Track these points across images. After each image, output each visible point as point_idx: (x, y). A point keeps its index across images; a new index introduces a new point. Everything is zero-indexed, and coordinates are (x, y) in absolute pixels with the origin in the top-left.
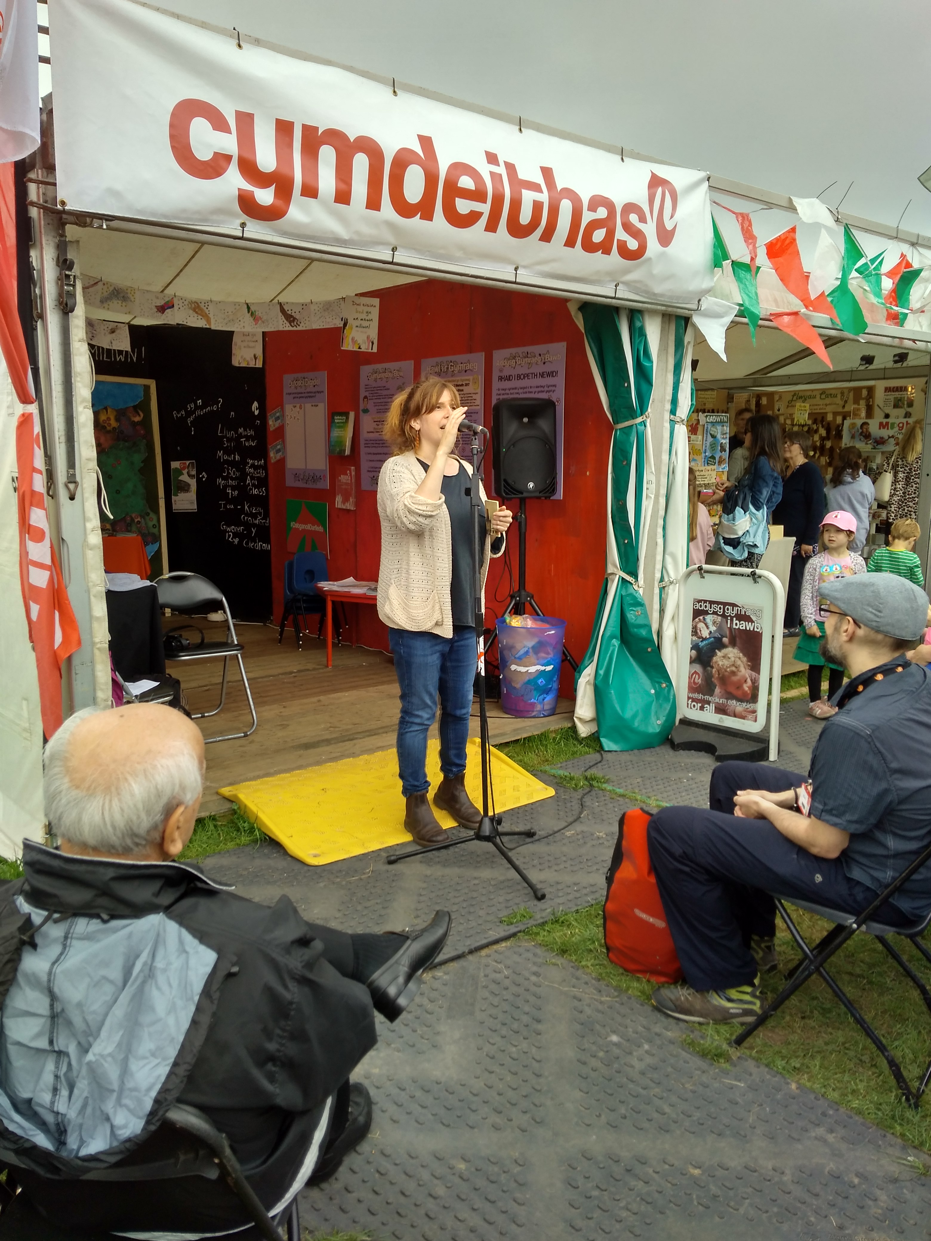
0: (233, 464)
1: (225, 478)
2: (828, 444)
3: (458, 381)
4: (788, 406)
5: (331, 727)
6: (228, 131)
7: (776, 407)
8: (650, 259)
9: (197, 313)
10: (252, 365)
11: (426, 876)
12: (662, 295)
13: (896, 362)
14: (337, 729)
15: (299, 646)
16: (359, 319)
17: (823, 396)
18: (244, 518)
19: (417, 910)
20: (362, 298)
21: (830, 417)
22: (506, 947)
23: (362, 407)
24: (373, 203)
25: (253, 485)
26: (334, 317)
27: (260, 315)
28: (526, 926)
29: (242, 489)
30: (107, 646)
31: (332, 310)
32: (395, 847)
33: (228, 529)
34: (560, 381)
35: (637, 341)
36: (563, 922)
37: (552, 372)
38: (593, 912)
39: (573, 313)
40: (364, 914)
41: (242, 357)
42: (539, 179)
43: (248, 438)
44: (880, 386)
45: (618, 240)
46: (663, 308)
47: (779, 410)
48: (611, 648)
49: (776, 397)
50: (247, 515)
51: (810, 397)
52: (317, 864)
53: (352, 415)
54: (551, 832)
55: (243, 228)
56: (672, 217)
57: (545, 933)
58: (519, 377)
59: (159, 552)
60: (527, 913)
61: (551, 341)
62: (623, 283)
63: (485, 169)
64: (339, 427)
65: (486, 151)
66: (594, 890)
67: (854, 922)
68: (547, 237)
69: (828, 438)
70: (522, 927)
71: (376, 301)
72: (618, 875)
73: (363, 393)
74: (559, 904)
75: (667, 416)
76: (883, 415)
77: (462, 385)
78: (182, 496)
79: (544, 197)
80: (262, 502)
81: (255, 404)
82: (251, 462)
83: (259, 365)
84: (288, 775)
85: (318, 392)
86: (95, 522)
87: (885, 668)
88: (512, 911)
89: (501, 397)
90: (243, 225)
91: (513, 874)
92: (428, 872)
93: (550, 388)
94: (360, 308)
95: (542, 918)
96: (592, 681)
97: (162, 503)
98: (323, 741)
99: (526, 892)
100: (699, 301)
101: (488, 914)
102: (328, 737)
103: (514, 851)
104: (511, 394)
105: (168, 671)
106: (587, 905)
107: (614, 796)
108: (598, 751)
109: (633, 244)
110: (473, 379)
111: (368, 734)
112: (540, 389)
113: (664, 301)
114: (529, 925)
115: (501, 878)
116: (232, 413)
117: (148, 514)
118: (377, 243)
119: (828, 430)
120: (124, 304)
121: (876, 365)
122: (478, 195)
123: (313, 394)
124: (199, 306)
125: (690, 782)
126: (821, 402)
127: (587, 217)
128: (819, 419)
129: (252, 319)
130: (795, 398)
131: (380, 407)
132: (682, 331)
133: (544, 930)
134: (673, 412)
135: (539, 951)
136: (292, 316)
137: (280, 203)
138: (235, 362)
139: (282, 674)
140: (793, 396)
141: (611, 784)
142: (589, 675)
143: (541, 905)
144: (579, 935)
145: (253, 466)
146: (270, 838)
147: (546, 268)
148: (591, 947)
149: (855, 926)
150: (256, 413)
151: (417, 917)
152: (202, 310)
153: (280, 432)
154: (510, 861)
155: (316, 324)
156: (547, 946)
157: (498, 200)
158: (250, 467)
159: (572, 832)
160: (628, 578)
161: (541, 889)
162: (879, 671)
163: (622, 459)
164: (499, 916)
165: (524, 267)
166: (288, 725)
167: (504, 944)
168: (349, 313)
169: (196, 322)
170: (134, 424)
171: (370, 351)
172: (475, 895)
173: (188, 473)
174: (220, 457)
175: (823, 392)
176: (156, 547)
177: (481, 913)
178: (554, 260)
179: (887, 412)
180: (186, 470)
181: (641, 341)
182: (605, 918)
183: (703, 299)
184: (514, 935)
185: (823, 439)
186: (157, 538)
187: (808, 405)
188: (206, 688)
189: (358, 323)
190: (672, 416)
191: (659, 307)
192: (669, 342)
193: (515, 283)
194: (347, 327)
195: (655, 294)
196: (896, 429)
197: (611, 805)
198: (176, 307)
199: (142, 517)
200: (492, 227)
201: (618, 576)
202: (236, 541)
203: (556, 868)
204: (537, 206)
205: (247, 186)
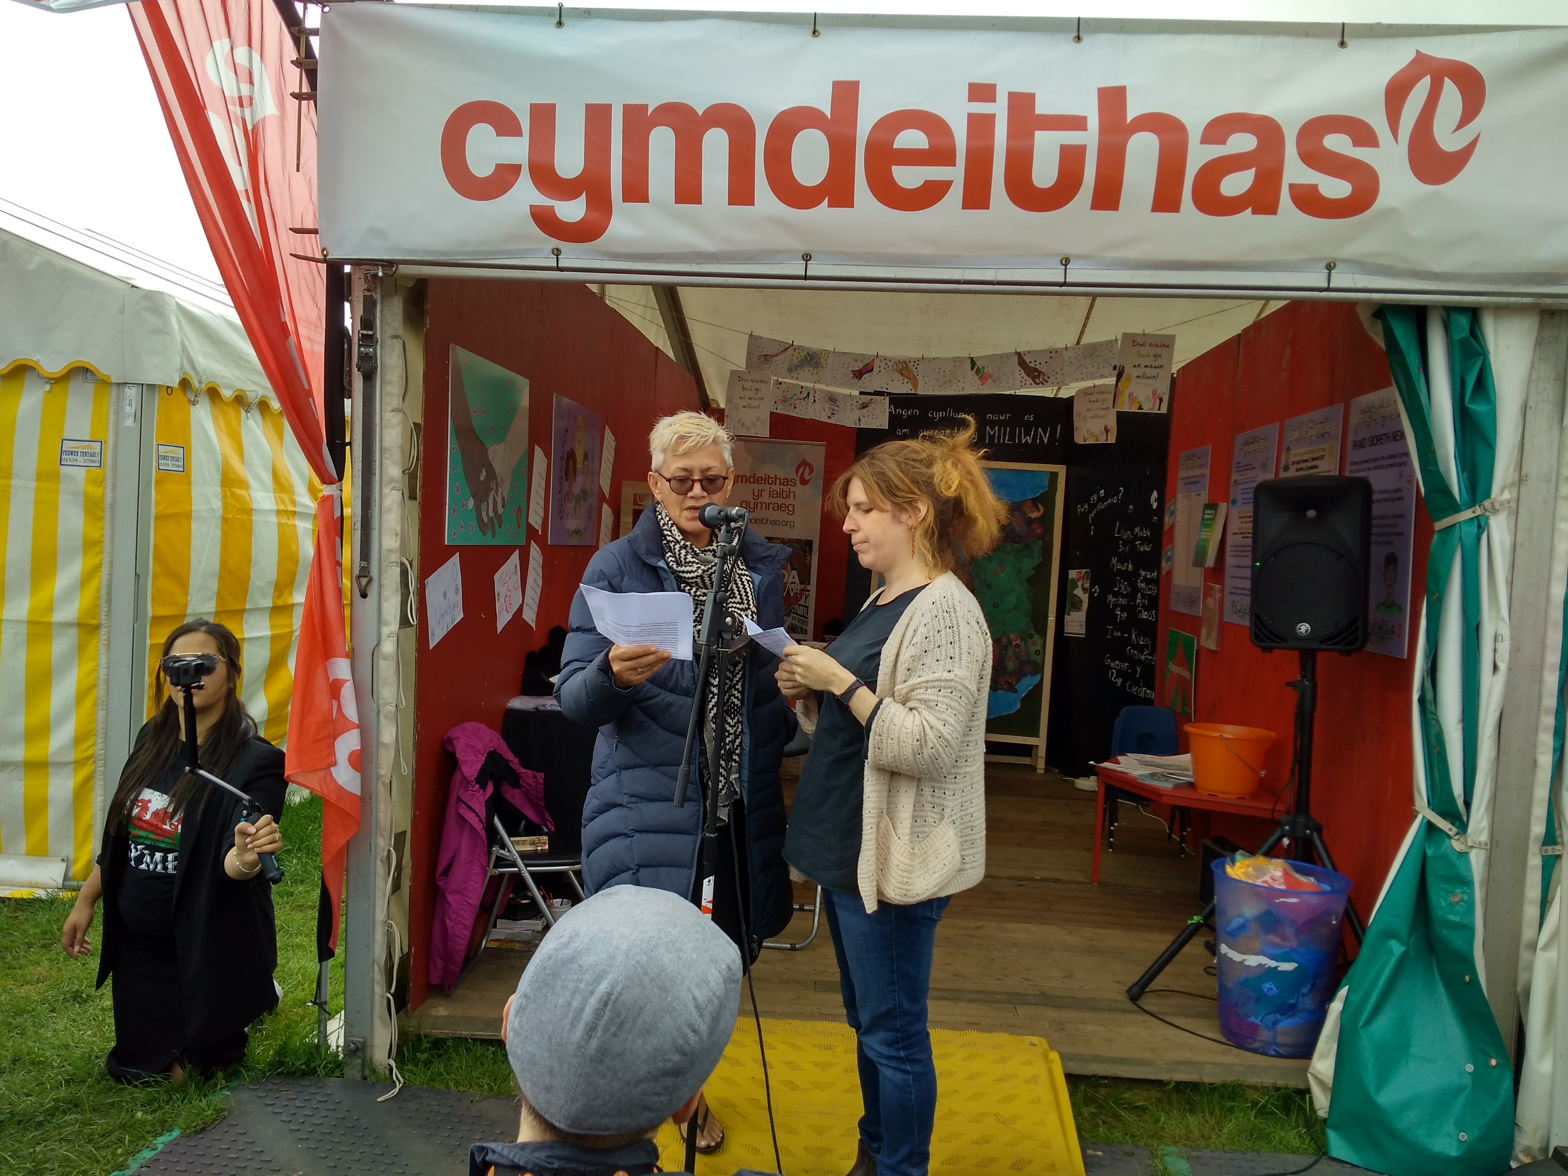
0: (1125, 575)
1: (1116, 595)
8: (1391, 212)
9: (903, 375)
10: (1102, 441)
16: (1142, 366)
18: (1130, 650)
23: (1231, 496)
24: (740, 196)
25: (1144, 606)
26: (1101, 366)
27: (990, 372)
29: (1130, 609)
31: (1099, 356)
33: (1112, 665)
39: (1366, 325)
41: (1088, 431)
42: (1084, 109)
43: (1143, 541)
45: (1292, 187)
50: (1134, 647)
53: (1222, 507)
55: (557, 255)
59: (1039, 687)
63: (955, 112)
64: (1207, 526)
68: (1104, 201)
73: (1234, 475)
77: (1318, 458)
78: (1073, 615)
79: (1090, 139)
80: (1149, 629)
81: (1155, 494)
82: (1143, 573)
83: (1112, 439)
85: (1202, 475)
90: (557, 252)
94: (1145, 350)
97: (1051, 623)
108: (1320, 1154)
109: (1337, 188)
110: (1329, 448)
116: (1131, 507)
117: (1031, 636)
120: (815, 371)
122: (937, 155)
123: (1198, 479)
124: (906, 366)
127: (1200, 156)
129: (976, 378)
131: (1245, 496)
136: (1036, 370)
137: (596, 214)
138: (1079, 438)
145: (1144, 579)
150: (1155, 506)
152: (909, 371)
153: (1172, 534)
158: (1142, 581)
163: (1433, 588)
165: (1081, 257)
168: (1129, 358)
169: (900, 387)
170: (1030, 521)
171: (1156, 411)
173: (1082, 586)
174: (1114, 566)
176: (1036, 679)
180: (1081, 582)
186: (1039, 669)
189: (1139, 371)
193: (1065, 284)
194: (1123, 379)
198: (876, 370)
199: (1023, 639)
200: (976, 200)
202: (1119, 681)
205: (543, 200)
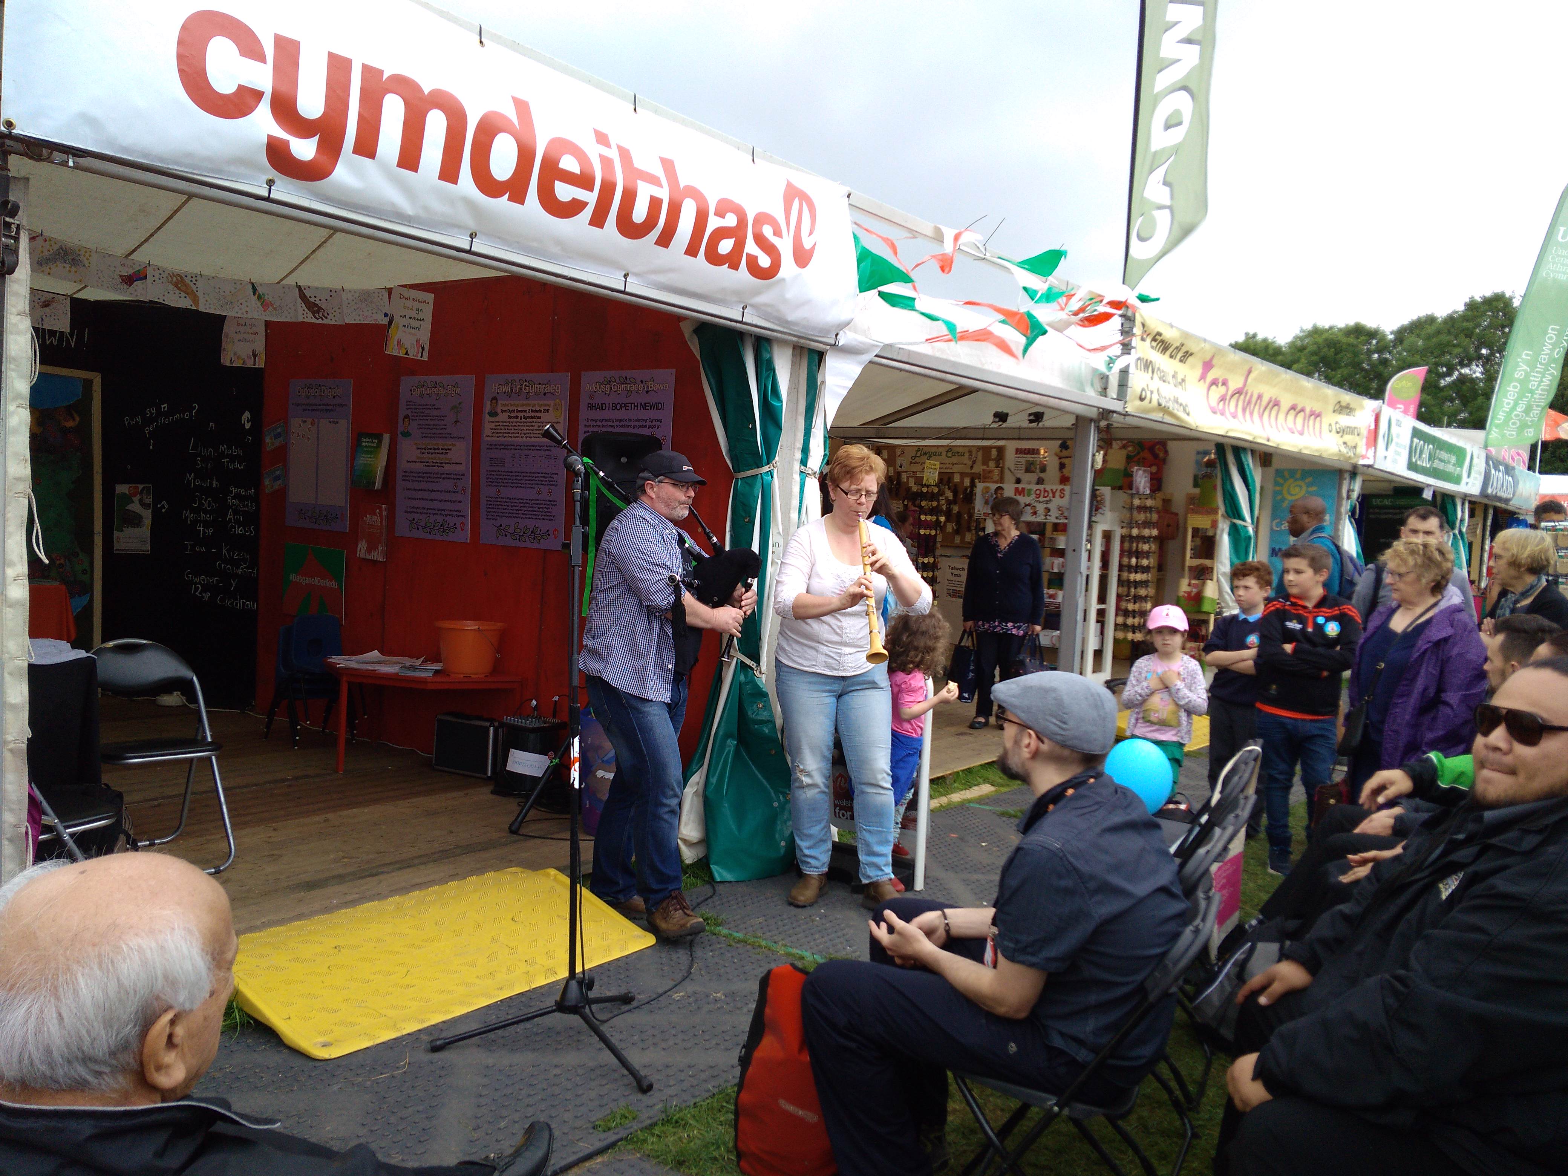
0: (208, 491)
1: (193, 510)
2: (955, 509)
3: (534, 405)
4: (911, 463)
5: (344, 857)
6: (262, 59)
7: (898, 463)
8: (783, 280)
9: (179, 289)
10: (250, 364)
11: (488, 1067)
12: (796, 324)
13: (1031, 421)
14: (354, 860)
15: (295, 743)
16: (407, 317)
17: (950, 454)
18: (220, 565)
19: (476, 1117)
20: (411, 291)
21: (957, 479)
22: (603, 1163)
23: (400, 429)
24: (449, 173)
25: (237, 522)
26: (374, 311)
27: (271, 299)
28: (628, 1132)
29: (220, 526)
30: (24, 746)
31: (372, 302)
32: (440, 1026)
33: (196, 580)
34: (667, 416)
35: (764, 374)
36: (677, 1122)
37: (657, 404)
38: (715, 1105)
39: (687, 336)
40: (400, 1128)
41: (235, 354)
42: (658, 171)
43: (233, 458)
44: (1011, 446)
45: (748, 254)
46: (795, 339)
47: (901, 467)
48: (727, 750)
49: (899, 452)
50: (225, 561)
51: (935, 454)
52: (327, 1056)
53: (386, 438)
54: (654, 996)
55: (270, 187)
56: (811, 233)
57: (655, 1139)
58: (614, 407)
59: (89, 608)
60: (630, 1112)
61: (659, 367)
62: (752, 306)
63: (594, 152)
64: (367, 452)
65: (594, 130)
66: (716, 1074)
67: (1056, 1104)
68: (665, 240)
69: (954, 501)
70: (623, 1134)
71: (430, 297)
72: (757, 1054)
73: (402, 411)
74: (671, 1096)
75: (797, 466)
76: (1014, 480)
77: (540, 411)
78: (129, 531)
79: (664, 194)
80: (249, 545)
81: (247, 415)
82: (235, 490)
83: (260, 364)
84: (282, 928)
85: (340, 405)
86: (19, 567)
87: (1076, 781)
88: (608, 1112)
89: (591, 429)
90: (270, 183)
91: (608, 1057)
92: (490, 1061)
93: (654, 423)
94: (409, 303)
95: (650, 1118)
96: (701, 791)
97: (98, 541)
98: (333, 877)
99: (626, 1081)
100: (837, 335)
101: (576, 1117)
102: (341, 871)
103: (606, 1025)
104: (604, 426)
105: (105, 779)
106: (707, 1095)
107: (732, 942)
108: (709, 883)
109: (764, 261)
110: (555, 405)
111: (398, 866)
112: (641, 423)
113: (798, 331)
114: (632, 1130)
115: (591, 1064)
116: (211, 425)
117: (76, 555)
118: (454, 225)
119: (955, 493)
120: (73, 269)
121: (1011, 422)
122: (584, 181)
123: (330, 408)
124: (182, 280)
125: (824, 921)
126: (947, 461)
127: (713, 223)
128: (946, 479)
129: (259, 304)
130: (918, 454)
131: (426, 431)
132: (815, 368)
133: (653, 1135)
134: (804, 462)
135: (646, 1165)
136: (316, 305)
137: (324, 159)
138: (226, 361)
139: (269, 783)
140: (917, 451)
141: (726, 926)
142: (698, 783)
143: (646, 1099)
144: (699, 1139)
145: (237, 496)
146: (257, 1021)
147: (662, 278)
148: (716, 1154)
149: (1056, 1109)
150: (248, 426)
151: (476, 1128)
152: (186, 285)
153: (281, 455)
154: (603, 1039)
155: (352, 318)
156: (656, 1157)
157: (608, 189)
158: (233, 498)
159: (681, 994)
160: (748, 662)
161: (646, 1076)
162: (1070, 784)
163: (743, 514)
164: (593, 1119)
165: (636, 275)
166: (281, 856)
167: (599, 1159)
168: (397, 309)
169: (177, 300)
170: (65, 430)
171: (419, 358)
172: (557, 1090)
173: (140, 501)
174: (189, 482)
175: (950, 449)
176: (85, 599)
177: (567, 1116)
178: (671, 270)
179: (1018, 476)
180: (138, 497)
181: (768, 376)
182: (737, 1113)
183: (841, 333)
184: (612, 1145)
185: (949, 503)
186: (88, 589)
187: (938, 463)
188: (156, 803)
189: (405, 321)
190: (802, 467)
191: (790, 338)
192: (801, 380)
193: (624, 292)
194: (392, 326)
195: (787, 322)
196: (1033, 496)
197: (729, 955)
198: (150, 279)
199: (67, 558)
200: (598, 220)
201: (735, 659)
202: (207, 596)
203: (664, 1045)
204: (655, 204)
205: (280, 133)
